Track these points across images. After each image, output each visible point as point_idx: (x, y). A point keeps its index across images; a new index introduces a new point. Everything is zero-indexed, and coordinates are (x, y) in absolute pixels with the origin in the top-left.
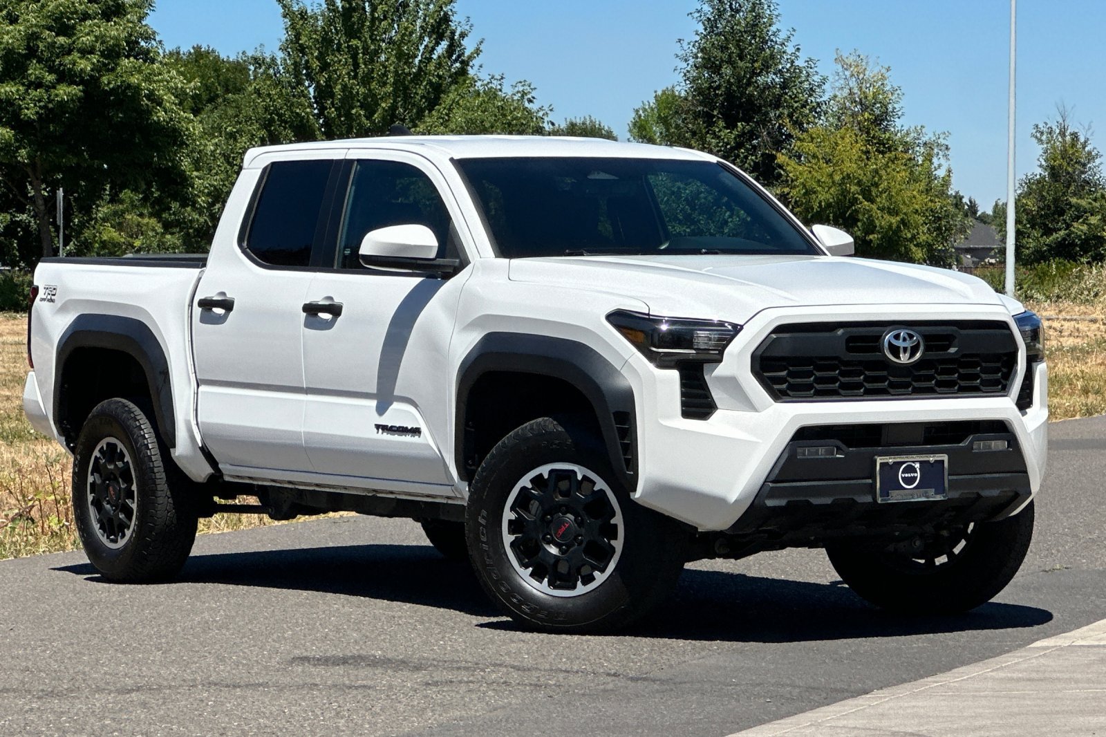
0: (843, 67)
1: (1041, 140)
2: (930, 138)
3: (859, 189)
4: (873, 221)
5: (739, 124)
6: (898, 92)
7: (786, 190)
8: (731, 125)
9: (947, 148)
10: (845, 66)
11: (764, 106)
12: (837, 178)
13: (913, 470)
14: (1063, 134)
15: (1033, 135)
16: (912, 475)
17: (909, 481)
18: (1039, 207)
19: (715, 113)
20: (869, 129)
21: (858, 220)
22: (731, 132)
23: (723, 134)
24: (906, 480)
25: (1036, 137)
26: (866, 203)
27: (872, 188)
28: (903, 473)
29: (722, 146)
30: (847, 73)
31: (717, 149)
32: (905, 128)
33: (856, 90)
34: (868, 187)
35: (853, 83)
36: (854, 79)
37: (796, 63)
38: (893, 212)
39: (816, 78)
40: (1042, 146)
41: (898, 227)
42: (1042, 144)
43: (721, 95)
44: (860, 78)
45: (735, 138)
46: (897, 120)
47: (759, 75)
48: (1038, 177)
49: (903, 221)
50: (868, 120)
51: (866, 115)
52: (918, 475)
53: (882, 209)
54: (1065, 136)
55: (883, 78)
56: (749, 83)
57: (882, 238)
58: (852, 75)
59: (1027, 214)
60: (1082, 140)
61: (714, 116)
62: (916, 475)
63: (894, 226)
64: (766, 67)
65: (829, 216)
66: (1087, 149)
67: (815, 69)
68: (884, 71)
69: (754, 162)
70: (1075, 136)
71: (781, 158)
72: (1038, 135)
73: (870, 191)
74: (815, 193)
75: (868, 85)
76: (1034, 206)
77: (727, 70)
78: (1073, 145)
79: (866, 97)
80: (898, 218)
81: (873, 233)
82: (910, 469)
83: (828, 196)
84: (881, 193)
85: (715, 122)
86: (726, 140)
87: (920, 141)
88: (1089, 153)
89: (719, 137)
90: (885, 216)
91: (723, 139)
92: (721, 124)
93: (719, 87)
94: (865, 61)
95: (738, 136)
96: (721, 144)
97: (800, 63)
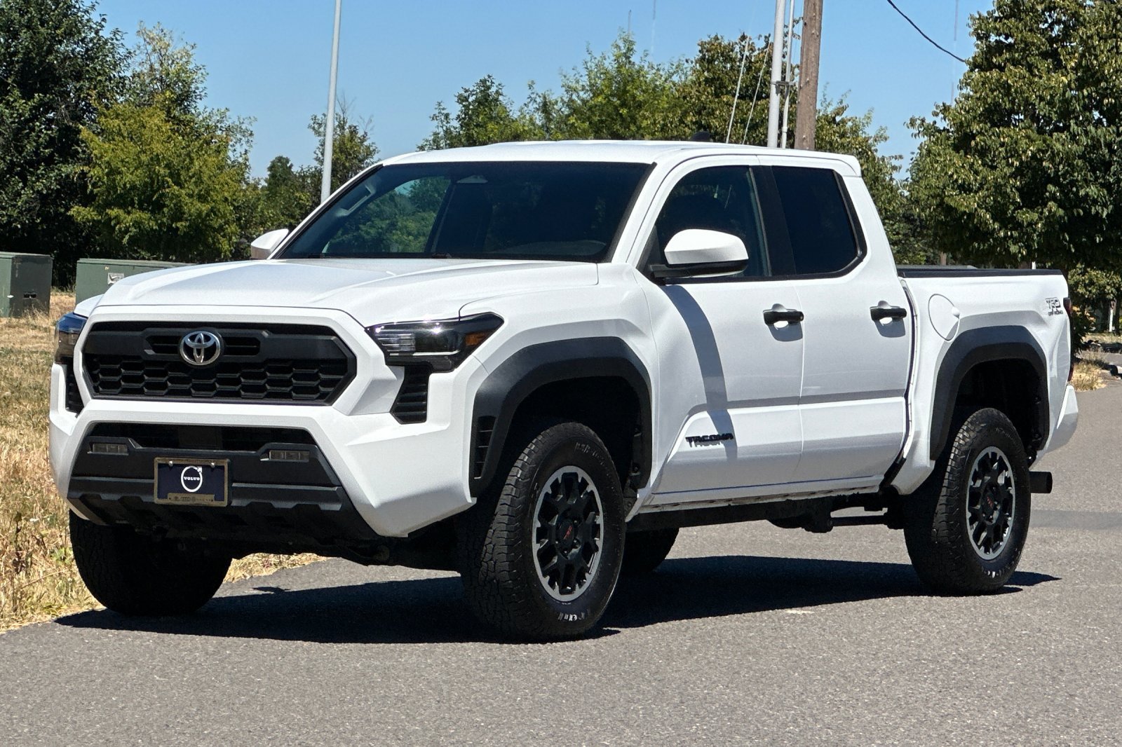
0: (145, 40)
1: (319, 132)
2: (234, 123)
3: (168, 171)
4: (181, 206)
5: (36, 95)
6: (202, 71)
7: (86, 169)
8: (27, 96)
9: (251, 134)
10: (148, 40)
11: (64, 77)
12: (144, 158)
13: (196, 474)
14: (342, 127)
15: (310, 127)
16: (195, 479)
17: (192, 484)
18: (313, 202)
19: (10, 81)
20: (169, 108)
21: (164, 206)
22: (25, 103)
23: (18, 105)
24: (188, 483)
25: (314, 128)
26: (175, 187)
27: (182, 172)
28: (185, 476)
29: (16, 117)
30: (150, 48)
31: (11, 120)
32: (208, 110)
33: (157, 66)
34: (178, 170)
35: (154, 58)
36: (156, 55)
37: (101, 33)
38: (202, 198)
39: (122, 51)
40: (320, 138)
41: (208, 215)
42: (320, 135)
43: (17, 62)
44: (163, 53)
45: (30, 110)
46: (198, 101)
47: (60, 42)
48: (314, 169)
49: (212, 210)
50: (170, 99)
51: (168, 93)
52: (201, 479)
53: (191, 196)
54: (344, 129)
55: (189, 56)
56: (49, 52)
57: (189, 226)
58: (154, 50)
59: (301, 209)
60: (360, 134)
61: (8, 84)
62: (198, 479)
63: (204, 214)
64: (69, 34)
65: (132, 200)
66: (365, 143)
67: (122, 41)
68: (188, 48)
69: (50, 137)
70: (353, 131)
71: (85, 133)
72: (316, 126)
73: (179, 175)
74: (120, 173)
75: (170, 62)
76: (308, 201)
77: (24, 35)
78: (351, 140)
79: (168, 74)
80: (209, 206)
81: (180, 220)
82: (192, 473)
83: (134, 178)
84: (191, 178)
85: (9, 90)
86: (21, 111)
87: (223, 125)
88: (368, 148)
89: (12, 108)
90: (194, 203)
91: (18, 110)
92: (17, 92)
93: (15, 53)
94: (168, 36)
95: (34, 108)
96: (15, 115)
97: (105, 34)
